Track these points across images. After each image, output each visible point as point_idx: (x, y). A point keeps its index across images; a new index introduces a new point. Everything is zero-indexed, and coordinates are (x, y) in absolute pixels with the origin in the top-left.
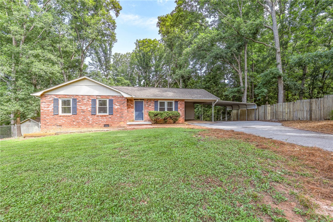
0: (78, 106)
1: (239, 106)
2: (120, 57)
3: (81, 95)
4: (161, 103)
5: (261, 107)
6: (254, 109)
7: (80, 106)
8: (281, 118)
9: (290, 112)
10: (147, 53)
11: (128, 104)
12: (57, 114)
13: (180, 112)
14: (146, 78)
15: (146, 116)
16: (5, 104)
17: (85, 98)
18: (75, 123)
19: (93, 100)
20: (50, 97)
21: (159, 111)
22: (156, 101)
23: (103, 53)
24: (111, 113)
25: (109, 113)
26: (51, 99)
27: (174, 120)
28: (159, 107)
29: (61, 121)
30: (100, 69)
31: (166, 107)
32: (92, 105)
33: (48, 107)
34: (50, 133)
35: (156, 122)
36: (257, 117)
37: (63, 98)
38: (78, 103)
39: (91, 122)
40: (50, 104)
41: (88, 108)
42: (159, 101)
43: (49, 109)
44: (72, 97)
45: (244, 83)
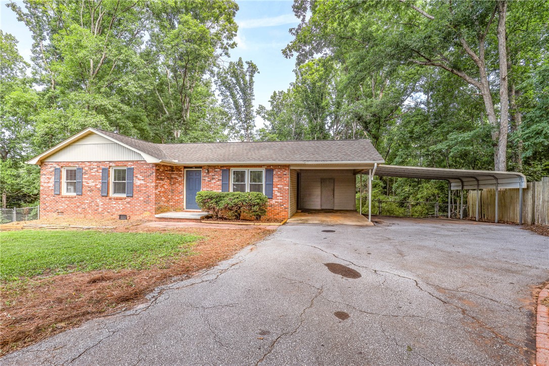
0: (84, 180)
1: (478, 181)
3: (88, 162)
4: (235, 173)
5: (541, 183)
6: (519, 189)
7: (86, 181)
11: (173, 176)
12: (59, 193)
17: (94, 167)
18: (79, 210)
19: (104, 169)
20: (51, 166)
21: (231, 191)
22: (225, 169)
24: (130, 194)
25: (127, 193)
26: (52, 169)
28: (232, 182)
29: (63, 205)
31: (247, 182)
32: (102, 179)
33: (49, 182)
36: (530, 216)
37: (66, 166)
38: (84, 176)
39: (100, 210)
40: (50, 176)
41: (97, 183)
43: (49, 185)
44: (76, 165)
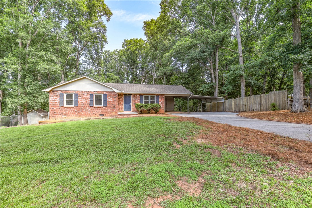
0: (79, 99)
1: (211, 100)
2: (109, 54)
3: (82, 91)
4: (145, 97)
5: (227, 100)
6: (222, 102)
8: (242, 109)
9: (247, 104)
10: (134, 52)
11: (119, 98)
12: (63, 105)
13: (161, 104)
14: (134, 74)
15: (133, 108)
16: (16, 97)
17: (85, 93)
18: (76, 113)
19: (90, 94)
20: (57, 92)
21: (143, 103)
22: (141, 95)
23: (95, 52)
24: (105, 105)
25: (104, 105)
26: (58, 94)
27: (156, 111)
28: (144, 100)
29: (66, 111)
30: (92, 66)
31: (149, 100)
32: (90, 99)
33: (55, 100)
34: (58, 120)
35: (141, 112)
36: (225, 109)
37: (67, 93)
38: (79, 97)
39: (89, 112)
40: (57, 97)
41: (87, 101)
42: (144, 96)
43: (56, 101)
44: (74, 92)
45: (216, 80)
